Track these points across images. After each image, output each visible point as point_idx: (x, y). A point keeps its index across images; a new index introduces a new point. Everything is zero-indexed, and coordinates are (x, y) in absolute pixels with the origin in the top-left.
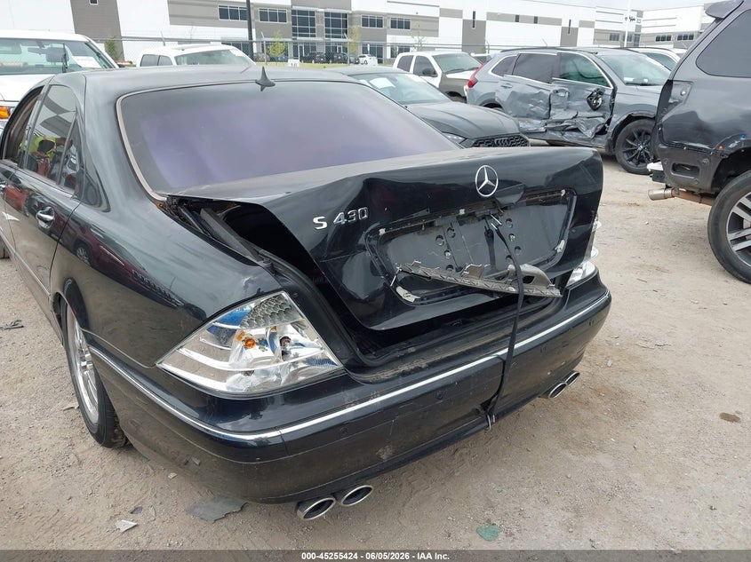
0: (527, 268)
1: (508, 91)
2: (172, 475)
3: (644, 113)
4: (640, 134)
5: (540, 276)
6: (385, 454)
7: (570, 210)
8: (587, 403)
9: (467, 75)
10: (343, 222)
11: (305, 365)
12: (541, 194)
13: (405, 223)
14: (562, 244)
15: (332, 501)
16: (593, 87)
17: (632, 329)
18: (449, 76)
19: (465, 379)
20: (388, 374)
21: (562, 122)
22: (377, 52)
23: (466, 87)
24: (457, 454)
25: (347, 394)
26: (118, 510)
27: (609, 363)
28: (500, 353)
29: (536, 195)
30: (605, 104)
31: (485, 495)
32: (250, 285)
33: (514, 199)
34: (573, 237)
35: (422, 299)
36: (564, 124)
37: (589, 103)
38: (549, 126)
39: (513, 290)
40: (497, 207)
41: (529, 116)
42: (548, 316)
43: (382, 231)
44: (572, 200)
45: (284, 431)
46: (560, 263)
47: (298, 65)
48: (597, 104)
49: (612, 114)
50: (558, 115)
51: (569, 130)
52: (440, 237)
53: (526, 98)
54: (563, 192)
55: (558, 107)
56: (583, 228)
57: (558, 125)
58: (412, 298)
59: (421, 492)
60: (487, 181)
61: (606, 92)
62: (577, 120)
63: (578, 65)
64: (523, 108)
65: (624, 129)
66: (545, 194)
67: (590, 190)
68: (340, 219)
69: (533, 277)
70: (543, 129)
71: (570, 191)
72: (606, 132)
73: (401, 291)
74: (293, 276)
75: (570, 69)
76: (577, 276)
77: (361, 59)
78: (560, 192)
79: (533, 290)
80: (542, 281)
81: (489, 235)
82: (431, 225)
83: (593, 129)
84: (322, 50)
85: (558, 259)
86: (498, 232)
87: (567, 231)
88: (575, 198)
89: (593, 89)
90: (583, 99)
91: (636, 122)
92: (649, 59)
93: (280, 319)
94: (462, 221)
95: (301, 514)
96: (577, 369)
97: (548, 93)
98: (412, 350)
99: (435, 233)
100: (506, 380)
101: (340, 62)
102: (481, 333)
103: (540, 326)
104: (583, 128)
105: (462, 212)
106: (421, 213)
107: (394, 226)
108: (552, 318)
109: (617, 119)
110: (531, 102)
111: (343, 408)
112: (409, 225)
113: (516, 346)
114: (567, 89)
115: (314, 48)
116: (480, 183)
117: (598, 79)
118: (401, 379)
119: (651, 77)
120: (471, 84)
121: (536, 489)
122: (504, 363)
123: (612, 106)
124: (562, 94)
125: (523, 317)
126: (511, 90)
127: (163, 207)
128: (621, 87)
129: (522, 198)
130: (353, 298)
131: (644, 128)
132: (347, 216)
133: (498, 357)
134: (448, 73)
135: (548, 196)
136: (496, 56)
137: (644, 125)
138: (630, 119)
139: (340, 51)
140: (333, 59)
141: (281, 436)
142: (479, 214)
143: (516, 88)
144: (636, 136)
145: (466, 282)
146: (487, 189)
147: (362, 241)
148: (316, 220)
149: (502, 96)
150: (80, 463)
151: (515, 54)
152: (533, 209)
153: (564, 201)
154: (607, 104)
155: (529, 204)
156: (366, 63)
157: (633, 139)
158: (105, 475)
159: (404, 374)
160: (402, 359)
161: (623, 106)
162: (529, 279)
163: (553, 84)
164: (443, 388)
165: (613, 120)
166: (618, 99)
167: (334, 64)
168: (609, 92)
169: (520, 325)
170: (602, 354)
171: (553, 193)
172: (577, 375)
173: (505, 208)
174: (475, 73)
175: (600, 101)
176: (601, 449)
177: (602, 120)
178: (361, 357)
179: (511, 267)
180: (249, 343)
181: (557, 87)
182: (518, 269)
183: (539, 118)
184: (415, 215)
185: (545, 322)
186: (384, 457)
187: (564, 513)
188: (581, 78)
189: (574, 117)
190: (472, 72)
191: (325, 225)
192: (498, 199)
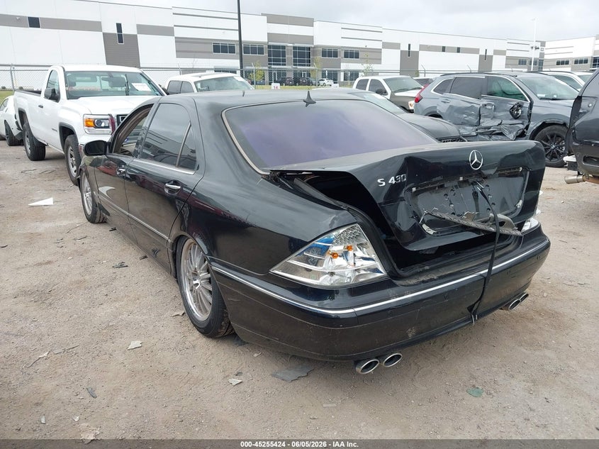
0: (501, 216)
1: (447, 106)
2: (256, 355)
3: (556, 121)
4: (552, 137)
5: (509, 221)
6: (411, 333)
7: (525, 181)
8: (532, 319)
9: (414, 93)
10: (394, 182)
11: (365, 272)
12: (507, 170)
13: (427, 184)
14: (521, 203)
15: (377, 362)
16: (514, 102)
17: (559, 274)
18: (397, 94)
19: (462, 288)
20: (413, 281)
21: (489, 128)
22: (333, 76)
23: (413, 102)
24: (445, 348)
25: (390, 291)
26: (227, 374)
27: (545, 295)
28: (482, 272)
29: (504, 170)
30: (524, 114)
31: (468, 371)
32: (335, 221)
33: (492, 172)
34: (528, 199)
35: (437, 233)
36: (491, 130)
37: (511, 113)
38: (479, 131)
39: (492, 229)
40: (481, 176)
41: (463, 124)
42: (511, 251)
43: (414, 189)
44: (526, 174)
45: (357, 309)
46: (520, 214)
47: (279, 88)
48: (517, 114)
49: (529, 121)
50: (486, 122)
51: (494, 134)
52: (446, 195)
53: (461, 110)
54: (521, 168)
55: (486, 117)
56: (532, 192)
57: (487, 130)
58: (431, 232)
59: (425, 368)
60: (476, 160)
61: (524, 105)
62: (502, 127)
63: (501, 85)
64: (459, 118)
65: (540, 133)
66: (510, 169)
67: (538, 168)
68: (392, 180)
69: (504, 222)
70: (475, 134)
71: (525, 168)
72: (525, 135)
73: (425, 227)
74: (361, 216)
75: (496, 88)
76: (527, 227)
77: (321, 82)
78: (519, 168)
79: (505, 230)
80: (510, 225)
81: (475, 194)
82: (442, 186)
83: (515, 133)
84: (290, 75)
85: (518, 212)
86: (482, 193)
87: (523, 195)
88: (528, 173)
89: (514, 103)
90: (506, 111)
91: (549, 127)
92: (557, 80)
93: (353, 242)
94: (461, 184)
95: (359, 369)
96: (527, 291)
97: (478, 107)
98: (427, 268)
99: (444, 192)
100: (486, 290)
101: (304, 84)
102: (468, 260)
103: (506, 257)
104: (506, 132)
105: (461, 179)
106: (437, 179)
107: (420, 186)
108: (514, 252)
109: (533, 125)
110: (464, 113)
111: (389, 299)
112: (430, 186)
113: (493, 268)
114: (493, 103)
115: (285, 74)
116: (472, 161)
117: (518, 95)
118: (422, 284)
119: (559, 93)
120: (417, 100)
121: (503, 369)
122: (485, 279)
123: (530, 115)
124: (490, 107)
125: (498, 250)
126: (449, 104)
127: (267, 178)
128: (536, 102)
129: (497, 171)
130: (399, 231)
131: (556, 132)
132: (395, 179)
133: (481, 275)
134: (395, 92)
135: (512, 171)
136: (437, 79)
137: (556, 130)
138: (544, 125)
139: (304, 76)
140: (299, 82)
141: (355, 312)
142: (471, 180)
143: (453, 103)
144: (549, 138)
145: (465, 223)
146: (476, 165)
147: (402, 195)
148: (379, 181)
149: (442, 108)
150: (194, 347)
151: (452, 77)
152: (502, 179)
153: (521, 175)
154: (526, 114)
155: (500, 176)
156: (324, 85)
157: (547, 140)
158: (212, 354)
159: (423, 282)
160: (420, 274)
161: (538, 116)
162: (502, 223)
163: (482, 100)
164: (449, 291)
165: (531, 126)
166: (534, 110)
167: (300, 86)
168: (527, 105)
169: (497, 255)
170: (539, 289)
171: (515, 169)
172: (527, 295)
173: (486, 178)
174: (420, 92)
175: (520, 112)
176: (546, 347)
177: (522, 126)
178: (397, 269)
179: (492, 215)
180: (334, 255)
181: (485, 102)
182: (496, 216)
183: (472, 125)
184: (434, 180)
185: (509, 255)
186: (410, 335)
187: (525, 383)
188: (504, 95)
189: (499, 125)
190: (418, 91)
191: (384, 184)
192: (483, 171)
